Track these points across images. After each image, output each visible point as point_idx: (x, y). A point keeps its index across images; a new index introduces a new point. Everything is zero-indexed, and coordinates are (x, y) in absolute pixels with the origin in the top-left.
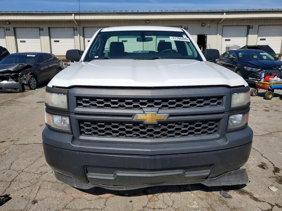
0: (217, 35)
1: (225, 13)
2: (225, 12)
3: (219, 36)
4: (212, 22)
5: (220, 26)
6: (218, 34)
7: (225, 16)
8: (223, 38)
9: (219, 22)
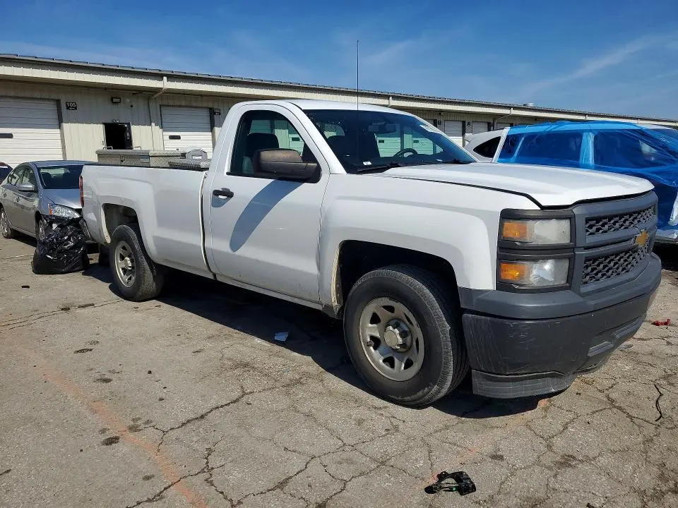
0: (151, 125)
1: (165, 78)
2: (166, 75)
3: (156, 129)
4: (134, 94)
5: (154, 107)
6: (153, 124)
7: (165, 84)
8: (165, 133)
9: (153, 96)
